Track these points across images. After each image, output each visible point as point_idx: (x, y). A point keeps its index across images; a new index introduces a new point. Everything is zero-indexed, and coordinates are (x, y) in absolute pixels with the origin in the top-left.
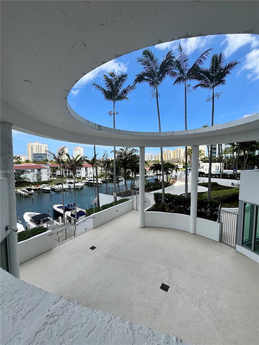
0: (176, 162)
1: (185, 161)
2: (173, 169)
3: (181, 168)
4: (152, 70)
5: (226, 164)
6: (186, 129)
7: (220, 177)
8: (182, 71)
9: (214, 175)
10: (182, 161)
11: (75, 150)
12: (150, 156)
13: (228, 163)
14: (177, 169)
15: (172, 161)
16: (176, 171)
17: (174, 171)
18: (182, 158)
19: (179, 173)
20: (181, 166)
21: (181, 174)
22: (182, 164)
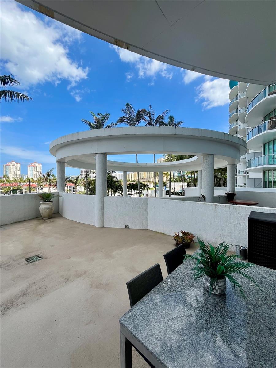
0: (146, 182)
1: (154, 181)
2: (145, 188)
3: (151, 187)
4: (130, 116)
5: (188, 184)
6: (155, 162)
7: (182, 195)
8: (151, 119)
9: (177, 193)
10: (152, 181)
11: (30, 166)
12: (120, 175)
13: (190, 182)
14: (148, 188)
15: (143, 180)
16: (148, 190)
17: (146, 190)
18: (152, 177)
19: (150, 191)
20: (151, 186)
21: (152, 192)
22: (152, 183)
